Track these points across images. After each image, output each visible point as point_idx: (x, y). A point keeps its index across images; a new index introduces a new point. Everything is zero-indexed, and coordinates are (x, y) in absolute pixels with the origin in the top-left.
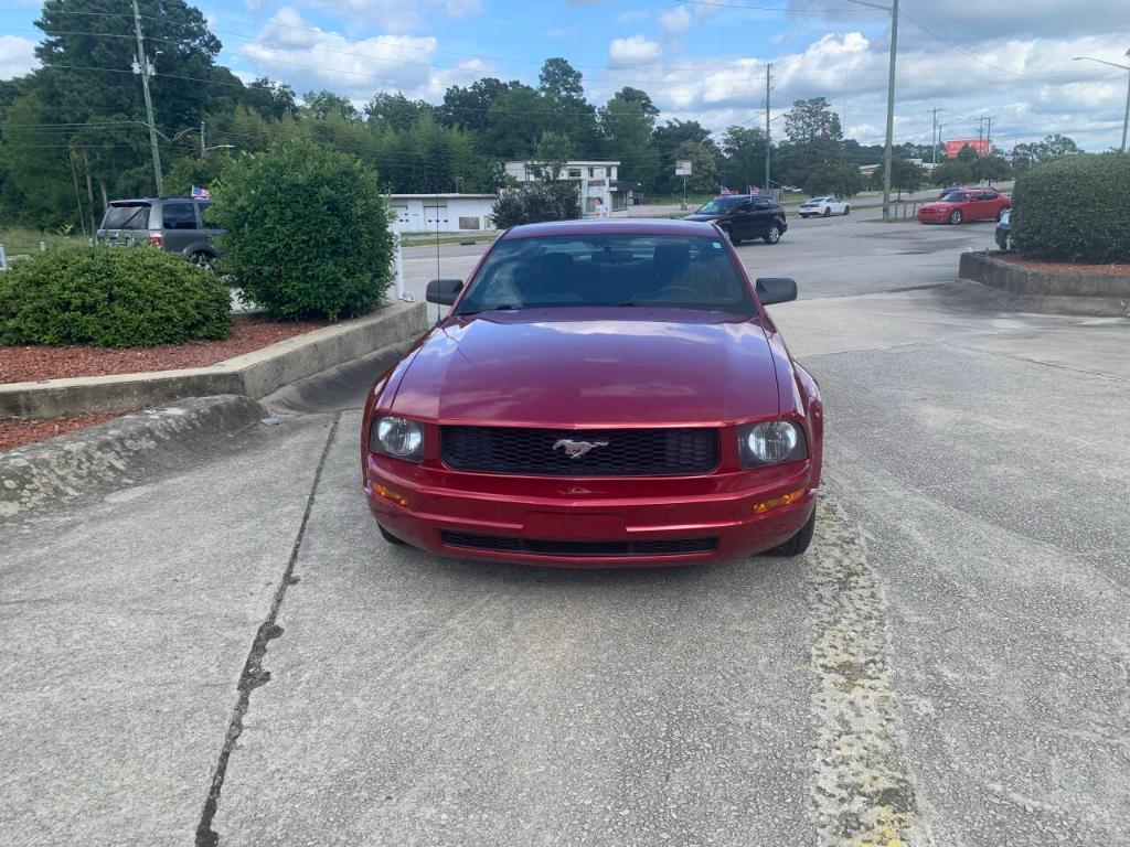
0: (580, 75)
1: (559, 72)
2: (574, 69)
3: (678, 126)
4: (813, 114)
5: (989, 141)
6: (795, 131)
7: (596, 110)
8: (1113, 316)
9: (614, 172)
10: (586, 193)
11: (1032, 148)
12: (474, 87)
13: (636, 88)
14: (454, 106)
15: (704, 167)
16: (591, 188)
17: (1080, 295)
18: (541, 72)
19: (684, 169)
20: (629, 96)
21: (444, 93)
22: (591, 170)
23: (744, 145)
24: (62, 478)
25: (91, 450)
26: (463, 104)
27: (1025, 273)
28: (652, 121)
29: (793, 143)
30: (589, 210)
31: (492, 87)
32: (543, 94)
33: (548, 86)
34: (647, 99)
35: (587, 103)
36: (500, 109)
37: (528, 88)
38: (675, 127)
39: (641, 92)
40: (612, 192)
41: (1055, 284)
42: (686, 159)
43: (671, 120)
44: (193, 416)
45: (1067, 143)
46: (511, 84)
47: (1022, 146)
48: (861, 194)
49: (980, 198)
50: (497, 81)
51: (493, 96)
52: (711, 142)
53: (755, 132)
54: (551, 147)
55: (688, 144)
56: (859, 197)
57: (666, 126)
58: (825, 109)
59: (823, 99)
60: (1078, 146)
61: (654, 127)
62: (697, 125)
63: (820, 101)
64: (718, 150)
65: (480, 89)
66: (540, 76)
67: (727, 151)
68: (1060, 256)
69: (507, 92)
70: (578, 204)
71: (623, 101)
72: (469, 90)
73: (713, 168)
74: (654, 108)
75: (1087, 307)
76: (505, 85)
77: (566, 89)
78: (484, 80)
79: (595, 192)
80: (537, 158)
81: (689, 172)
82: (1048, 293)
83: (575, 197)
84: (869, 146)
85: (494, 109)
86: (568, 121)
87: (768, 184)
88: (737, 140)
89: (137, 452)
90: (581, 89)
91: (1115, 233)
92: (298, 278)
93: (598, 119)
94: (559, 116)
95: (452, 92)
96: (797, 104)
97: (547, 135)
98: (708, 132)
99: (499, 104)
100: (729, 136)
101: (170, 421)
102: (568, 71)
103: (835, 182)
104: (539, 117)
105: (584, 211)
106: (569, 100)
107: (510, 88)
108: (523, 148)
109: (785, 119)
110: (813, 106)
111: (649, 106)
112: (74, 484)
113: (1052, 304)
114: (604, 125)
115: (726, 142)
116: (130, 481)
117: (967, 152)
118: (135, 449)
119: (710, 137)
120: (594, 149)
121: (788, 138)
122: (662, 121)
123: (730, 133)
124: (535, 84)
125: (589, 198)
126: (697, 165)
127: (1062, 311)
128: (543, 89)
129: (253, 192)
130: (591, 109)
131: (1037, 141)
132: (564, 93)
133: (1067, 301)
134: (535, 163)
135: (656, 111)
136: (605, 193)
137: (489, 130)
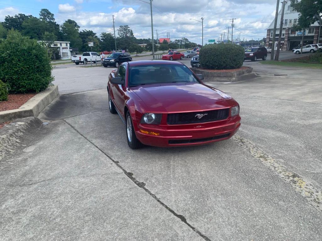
0: (53, 15)
1: (46, 13)
2: (51, 13)
3: (86, 31)
4: (125, 30)
5: (170, 39)
6: (121, 34)
7: (60, 26)
8: (229, 81)
9: (68, 45)
10: (62, 51)
11: (179, 41)
12: (16, 16)
13: (72, 20)
14: (9, 22)
15: (96, 44)
16: (63, 50)
17: (221, 77)
18: (40, 13)
19: (91, 44)
20: (70, 22)
21: (5, 18)
22: (61, 44)
23: (107, 38)
24: (6, 147)
25: (9, 137)
26: (12, 22)
27: (208, 72)
28: (78, 30)
29: (121, 38)
30: (63, 56)
31: (23, 17)
32: (41, 20)
33: (42, 17)
34: (76, 23)
35: (57, 24)
36: (27, 24)
37: (36, 18)
38: (85, 32)
39: (73, 21)
40: (70, 51)
41: (215, 75)
42: (91, 41)
43: (84, 30)
44: (27, 124)
45: (186, 40)
46: (29, 16)
47: (176, 40)
48: (143, 52)
49: (176, 54)
50: (24, 15)
51: (23, 19)
52: (96, 37)
53: (109, 34)
54: (48, 37)
55: (90, 37)
56: (143, 53)
57: (82, 31)
58: (128, 29)
59: (127, 26)
60: (189, 40)
61: (79, 31)
62: (92, 32)
63: (126, 26)
64: (99, 39)
65: (18, 17)
66: (40, 14)
67: (102, 39)
68: (212, 68)
69: (28, 18)
70: (59, 54)
71: (68, 23)
72: (14, 17)
73: (99, 44)
74: (78, 26)
75: (223, 80)
76: (27, 16)
77: (49, 19)
78: (19, 14)
79: (64, 51)
80: (43, 40)
81: (93, 45)
82: (214, 77)
83: (58, 52)
84: (139, 39)
85: (24, 24)
86: (51, 29)
87: (116, 49)
88: (104, 36)
89: (20, 136)
90: (54, 19)
91: (224, 62)
92: (26, 80)
93: (61, 29)
94: (48, 27)
95: (7, 17)
96: (121, 27)
97: (46, 33)
98: (96, 34)
99: (26, 22)
100: (102, 35)
101: (22, 126)
102: (49, 13)
103: (136, 49)
104: (41, 27)
105: (62, 56)
106: (50, 22)
107: (29, 17)
108: (37, 37)
109: (118, 31)
110: (125, 28)
111: (77, 25)
112: (10, 148)
113: (215, 79)
114: (63, 30)
115: (101, 37)
116: (25, 145)
117: (165, 42)
118: (19, 136)
119: (96, 35)
120: (61, 38)
121: (119, 36)
122: (81, 30)
123: (102, 34)
124: (38, 17)
125: (63, 53)
126: (94, 43)
127: (218, 81)
128: (41, 18)
129: (8, 52)
130: (58, 25)
131: (180, 39)
132: (48, 20)
133: (218, 79)
134: (43, 41)
135: (79, 27)
136: (68, 51)
137: (23, 30)
